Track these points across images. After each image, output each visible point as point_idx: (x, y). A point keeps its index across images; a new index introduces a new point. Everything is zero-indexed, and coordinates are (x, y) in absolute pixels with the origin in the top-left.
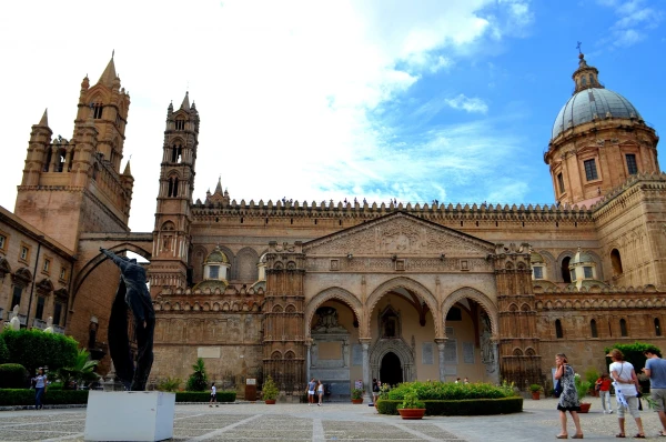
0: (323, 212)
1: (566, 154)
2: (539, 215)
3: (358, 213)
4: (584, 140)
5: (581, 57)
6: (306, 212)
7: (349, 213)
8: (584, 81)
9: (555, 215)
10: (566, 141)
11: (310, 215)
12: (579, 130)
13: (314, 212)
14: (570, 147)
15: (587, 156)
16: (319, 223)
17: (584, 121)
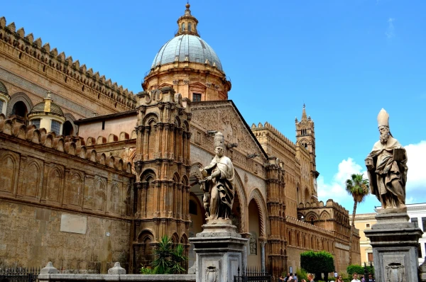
0: (30, 48)
1: (180, 81)
3: (62, 65)
4: (197, 77)
6: (13, 38)
7: (55, 62)
8: (189, 27)
10: (184, 71)
11: (16, 45)
12: (193, 66)
13: (21, 43)
14: (185, 77)
15: (197, 90)
16: (23, 59)
17: (198, 61)
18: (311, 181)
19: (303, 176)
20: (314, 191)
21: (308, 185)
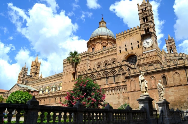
18: (141, 44)
19: (123, 50)
20: (146, 48)
21: (132, 51)
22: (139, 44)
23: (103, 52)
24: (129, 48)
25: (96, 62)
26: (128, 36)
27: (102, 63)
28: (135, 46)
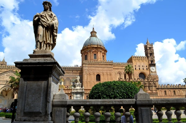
2: (68, 69)
4: (85, 50)
5: (93, 28)
9: (72, 69)
14: (83, 52)
15: (86, 54)
17: (87, 45)
18: (149, 68)
19: (138, 68)
20: (152, 72)
21: (143, 71)
22: (147, 68)
23: (123, 65)
24: (141, 68)
25: (116, 71)
26: (141, 60)
27: (122, 73)
28: (145, 68)
